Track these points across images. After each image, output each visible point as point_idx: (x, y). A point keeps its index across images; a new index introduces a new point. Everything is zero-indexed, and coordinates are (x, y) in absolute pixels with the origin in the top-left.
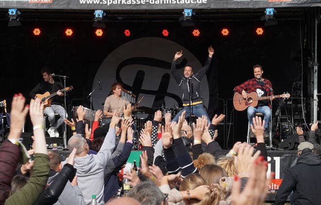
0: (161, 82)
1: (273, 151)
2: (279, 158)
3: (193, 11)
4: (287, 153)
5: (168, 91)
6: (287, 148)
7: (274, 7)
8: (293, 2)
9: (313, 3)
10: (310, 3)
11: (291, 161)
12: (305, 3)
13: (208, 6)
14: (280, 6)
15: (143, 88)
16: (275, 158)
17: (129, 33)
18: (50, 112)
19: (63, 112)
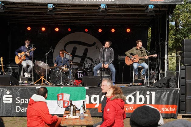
0: (84, 52)
1: (151, 88)
2: (154, 92)
3: (106, 5)
4: (159, 90)
5: (87, 56)
6: (159, 86)
7: (154, 4)
8: (165, 2)
9: (176, 2)
10: (175, 2)
11: (161, 94)
12: (171, 2)
13: (115, 2)
14: (157, 4)
15: (76, 54)
16: (152, 92)
17: (70, 30)
18: (24, 64)
19: (31, 63)
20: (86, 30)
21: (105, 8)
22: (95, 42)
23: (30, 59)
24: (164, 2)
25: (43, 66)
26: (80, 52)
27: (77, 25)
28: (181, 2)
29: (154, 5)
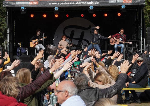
5: (84, 38)
9: (141, 3)
10: (139, 3)
13: (99, 5)
15: (74, 37)
17: (68, 16)
18: (38, 47)
19: (42, 47)
20: (82, 15)
21: (93, 8)
22: (90, 26)
23: (42, 44)
24: (132, 4)
25: (52, 48)
26: (77, 35)
27: (74, 11)
28: (144, 3)
29: (125, 5)
